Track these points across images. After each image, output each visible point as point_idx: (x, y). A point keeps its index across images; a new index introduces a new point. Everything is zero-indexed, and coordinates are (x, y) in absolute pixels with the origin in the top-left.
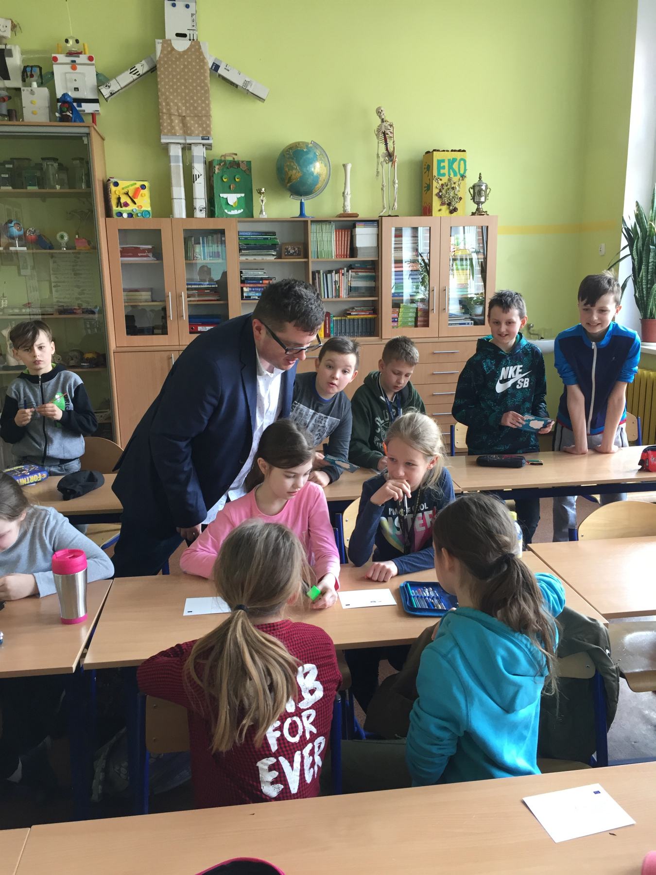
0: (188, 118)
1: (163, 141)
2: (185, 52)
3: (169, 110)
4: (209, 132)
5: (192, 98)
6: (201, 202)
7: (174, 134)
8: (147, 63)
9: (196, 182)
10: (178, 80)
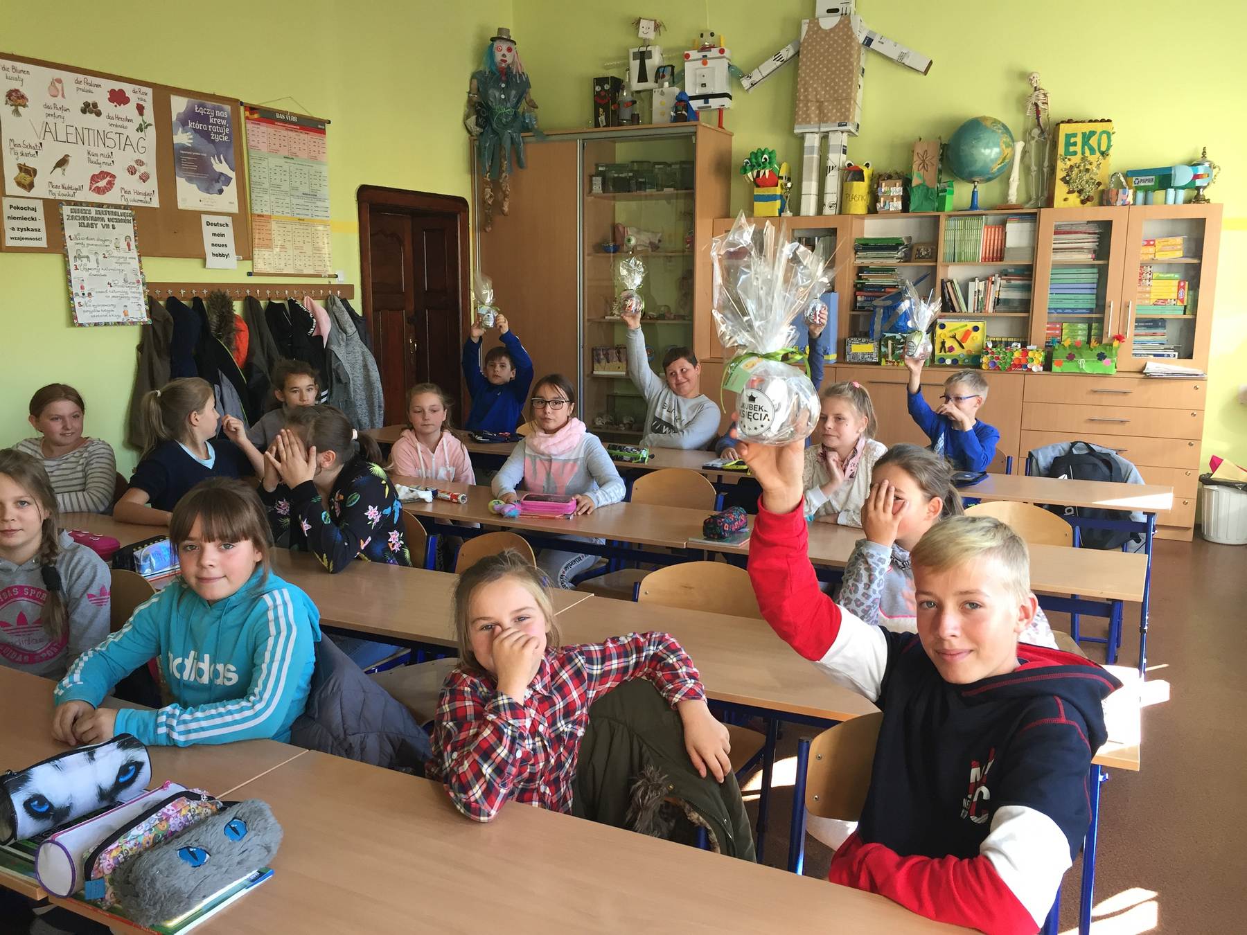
0: (826, 104)
1: (796, 131)
2: (832, 30)
3: (806, 97)
4: (847, 118)
5: (833, 80)
6: (831, 197)
7: (809, 122)
8: (794, 48)
9: (829, 175)
10: (821, 62)
